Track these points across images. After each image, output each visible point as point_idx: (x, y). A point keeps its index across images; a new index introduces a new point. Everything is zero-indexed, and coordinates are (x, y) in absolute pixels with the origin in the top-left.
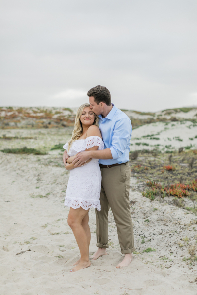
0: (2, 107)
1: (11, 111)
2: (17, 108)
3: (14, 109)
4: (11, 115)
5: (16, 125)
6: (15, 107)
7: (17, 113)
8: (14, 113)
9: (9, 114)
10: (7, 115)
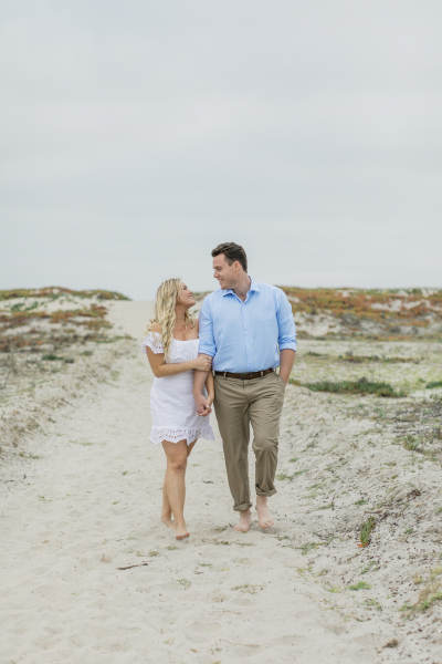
0: (397, 291)
1: (414, 300)
2: (431, 292)
3: (425, 294)
4: (412, 310)
5: (416, 332)
6: (426, 289)
7: (428, 304)
8: (423, 304)
9: (410, 306)
10: (403, 309)
